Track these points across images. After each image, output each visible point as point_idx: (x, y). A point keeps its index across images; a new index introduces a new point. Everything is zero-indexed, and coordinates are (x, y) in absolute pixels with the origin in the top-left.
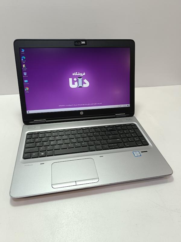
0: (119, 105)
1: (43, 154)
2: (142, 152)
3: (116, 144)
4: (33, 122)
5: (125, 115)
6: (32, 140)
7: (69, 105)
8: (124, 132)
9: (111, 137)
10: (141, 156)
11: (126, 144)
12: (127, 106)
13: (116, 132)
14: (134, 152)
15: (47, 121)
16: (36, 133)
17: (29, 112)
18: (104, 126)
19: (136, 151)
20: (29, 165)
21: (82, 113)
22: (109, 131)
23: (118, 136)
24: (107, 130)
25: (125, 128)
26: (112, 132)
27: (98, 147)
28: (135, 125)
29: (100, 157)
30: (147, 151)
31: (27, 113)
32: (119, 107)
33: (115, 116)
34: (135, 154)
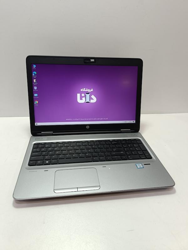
0: (125, 121)
1: (47, 162)
2: (145, 164)
3: (119, 157)
4: (40, 134)
5: (131, 131)
6: (38, 150)
7: (76, 119)
8: (128, 146)
9: (114, 150)
10: (144, 168)
11: (129, 157)
12: (133, 122)
13: (120, 146)
14: (137, 165)
15: (54, 133)
16: (43, 143)
19: (139, 163)
20: (33, 171)
21: (88, 127)
22: (113, 144)
23: (122, 149)
24: (111, 143)
25: (129, 142)
26: (117, 145)
27: (101, 158)
28: (139, 140)
29: (103, 167)
30: (150, 164)
31: (36, 125)
32: (125, 123)
33: (120, 131)
34: (138, 166)
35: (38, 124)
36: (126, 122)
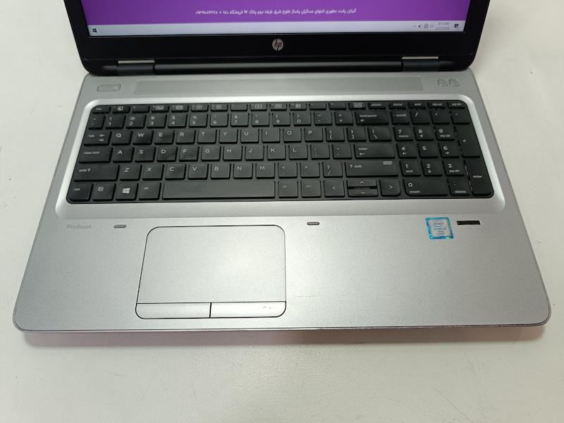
0: (423, 23)
1: (126, 191)
2: (460, 223)
3: (373, 182)
4: (114, 67)
5: (438, 64)
6: (102, 137)
7: (232, 12)
8: (416, 133)
9: (363, 149)
10: (452, 237)
11: (410, 185)
12: (452, 29)
13: (386, 131)
14: (431, 222)
15: (158, 67)
16: (119, 109)
17: (95, 30)
18: (350, 104)
19: (441, 216)
20: (79, 227)
21: (278, 45)
22: (363, 124)
23: (389, 149)
24: (357, 118)
25: (425, 115)
26: (374, 129)
27: (309, 184)
28: (464, 107)
29: (309, 224)
30: (477, 223)
31: (92, 34)
32: (422, 29)
33: (398, 63)
34: (433, 228)
35: (100, 30)
36: (426, 26)
